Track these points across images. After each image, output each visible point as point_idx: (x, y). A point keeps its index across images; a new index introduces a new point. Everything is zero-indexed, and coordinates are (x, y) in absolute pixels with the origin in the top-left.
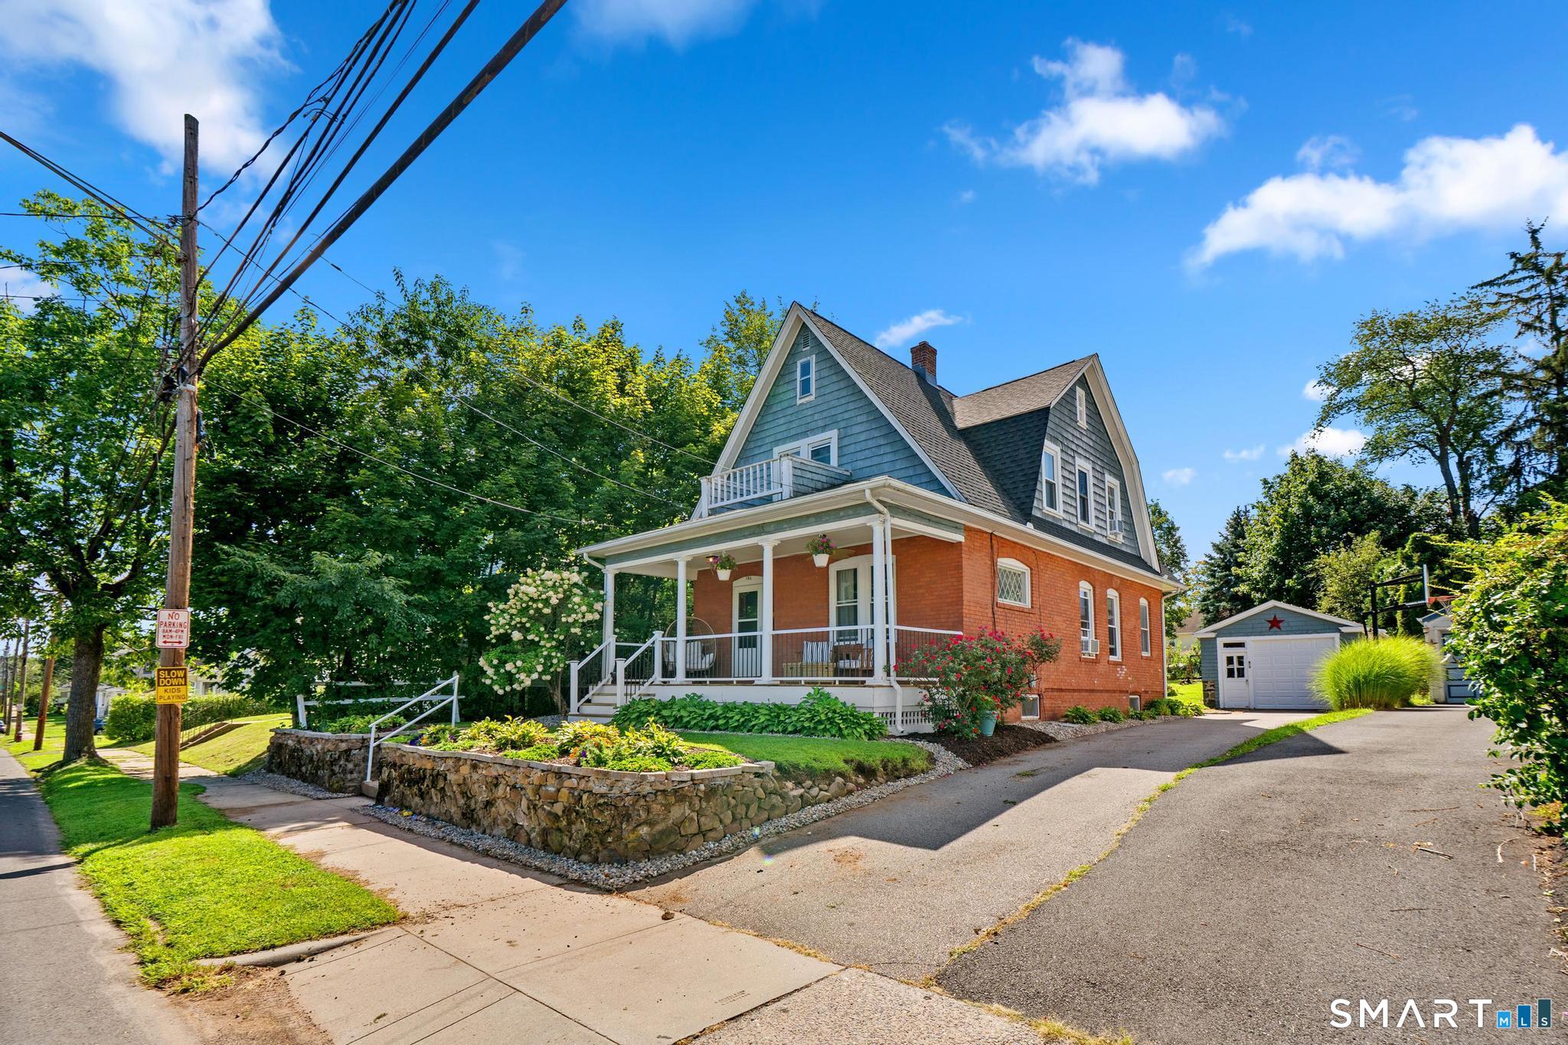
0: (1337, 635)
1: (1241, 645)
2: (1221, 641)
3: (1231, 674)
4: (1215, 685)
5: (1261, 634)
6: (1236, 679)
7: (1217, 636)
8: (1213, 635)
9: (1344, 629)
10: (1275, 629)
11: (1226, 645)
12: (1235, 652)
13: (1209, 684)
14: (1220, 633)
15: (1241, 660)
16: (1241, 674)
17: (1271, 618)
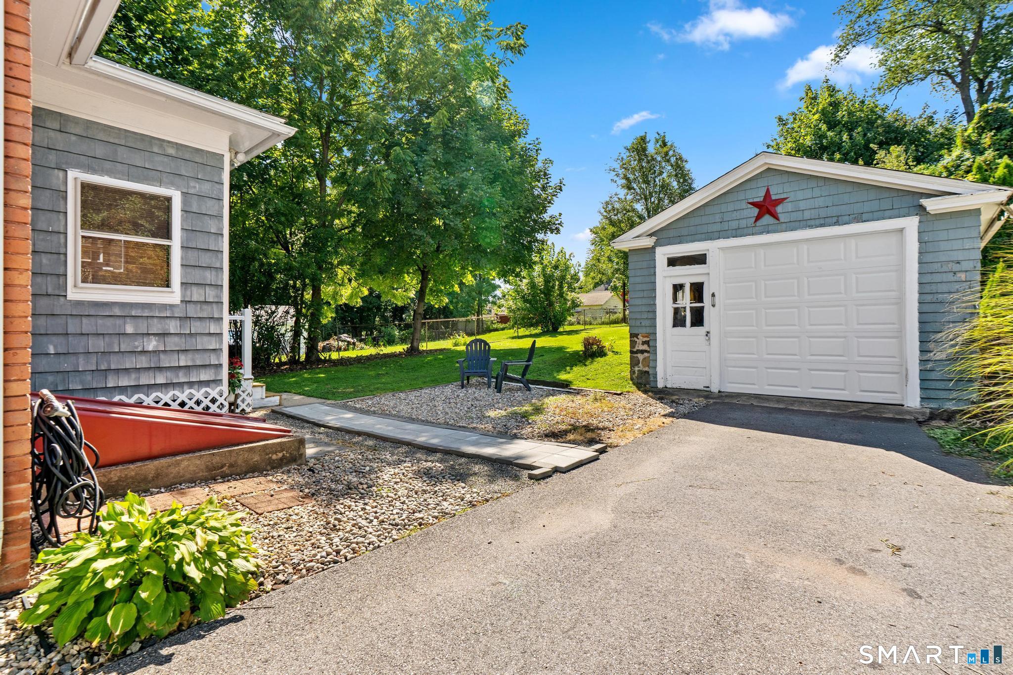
0: (911, 224)
1: (700, 259)
2: (663, 254)
3: (678, 321)
4: (651, 342)
5: (737, 233)
6: (688, 329)
7: (658, 244)
8: (648, 242)
9: (932, 205)
10: (767, 219)
11: (673, 262)
12: (688, 275)
13: (641, 339)
14: (662, 236)
15: (698, 290)
16: (698, 319)
17: (759, 196)
